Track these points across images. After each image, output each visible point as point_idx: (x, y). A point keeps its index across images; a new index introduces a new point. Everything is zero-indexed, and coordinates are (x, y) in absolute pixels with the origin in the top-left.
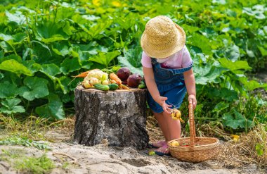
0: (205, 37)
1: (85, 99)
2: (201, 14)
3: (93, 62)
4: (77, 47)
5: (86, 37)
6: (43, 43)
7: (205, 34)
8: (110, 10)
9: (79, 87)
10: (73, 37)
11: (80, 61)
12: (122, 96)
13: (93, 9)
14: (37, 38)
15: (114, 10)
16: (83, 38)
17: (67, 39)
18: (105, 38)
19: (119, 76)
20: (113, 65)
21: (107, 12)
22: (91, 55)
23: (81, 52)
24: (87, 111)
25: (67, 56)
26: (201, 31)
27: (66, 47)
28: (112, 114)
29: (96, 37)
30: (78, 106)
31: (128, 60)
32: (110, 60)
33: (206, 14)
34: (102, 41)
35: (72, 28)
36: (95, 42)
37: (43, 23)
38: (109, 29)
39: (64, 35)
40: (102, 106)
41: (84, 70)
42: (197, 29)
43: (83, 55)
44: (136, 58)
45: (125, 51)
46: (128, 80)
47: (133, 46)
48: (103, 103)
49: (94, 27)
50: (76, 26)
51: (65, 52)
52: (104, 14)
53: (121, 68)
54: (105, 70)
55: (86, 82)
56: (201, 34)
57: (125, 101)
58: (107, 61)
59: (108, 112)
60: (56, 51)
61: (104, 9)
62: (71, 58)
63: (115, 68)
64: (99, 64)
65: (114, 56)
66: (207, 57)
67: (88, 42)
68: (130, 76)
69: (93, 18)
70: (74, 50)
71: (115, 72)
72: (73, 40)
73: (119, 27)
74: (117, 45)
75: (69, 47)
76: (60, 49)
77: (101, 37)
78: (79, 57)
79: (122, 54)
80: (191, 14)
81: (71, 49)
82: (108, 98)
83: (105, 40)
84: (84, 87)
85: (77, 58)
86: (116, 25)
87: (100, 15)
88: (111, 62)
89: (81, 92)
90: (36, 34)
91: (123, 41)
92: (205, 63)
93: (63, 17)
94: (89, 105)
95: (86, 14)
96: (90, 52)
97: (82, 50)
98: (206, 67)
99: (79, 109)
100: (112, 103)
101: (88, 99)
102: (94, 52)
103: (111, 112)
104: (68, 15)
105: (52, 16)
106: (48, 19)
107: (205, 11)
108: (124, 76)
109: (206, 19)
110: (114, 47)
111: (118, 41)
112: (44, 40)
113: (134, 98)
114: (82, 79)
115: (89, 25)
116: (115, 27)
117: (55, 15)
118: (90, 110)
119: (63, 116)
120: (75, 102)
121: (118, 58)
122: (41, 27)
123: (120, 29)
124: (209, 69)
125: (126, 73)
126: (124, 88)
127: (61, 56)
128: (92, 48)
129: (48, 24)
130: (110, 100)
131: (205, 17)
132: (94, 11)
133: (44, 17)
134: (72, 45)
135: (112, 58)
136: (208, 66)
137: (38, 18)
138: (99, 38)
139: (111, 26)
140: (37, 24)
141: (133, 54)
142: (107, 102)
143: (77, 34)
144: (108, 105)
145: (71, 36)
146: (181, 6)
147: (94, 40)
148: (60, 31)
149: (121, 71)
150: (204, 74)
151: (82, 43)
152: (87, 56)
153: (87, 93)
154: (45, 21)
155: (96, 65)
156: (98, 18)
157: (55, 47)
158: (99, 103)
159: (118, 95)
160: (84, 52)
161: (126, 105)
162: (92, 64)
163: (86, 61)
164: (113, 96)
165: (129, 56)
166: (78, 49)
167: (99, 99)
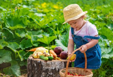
0: (109, 29)
1: (34, 65)
2: (108, 15)
3: (40, 42)
4: (30, 32)
5: (36, 26)
6: (10, 29)
7: (109, 27)
8: (52, 10)
9: (30, 58)
10: (29, 26)
11: (32, 41)
12: (56, 64)
13: (42, 9)
14: (6, 26)
15: (54, 11)
16: (35, 27)
17: (24, 28)
18: (48, 27)
19: (55, 52)
20: (52, 45)
21: (50, 12)
22: (39, 38)
23: (32, 36)
24: (35, 72)
25: (24, 38)
26: (107, 26)
27: (24, 32)
28: (50, 75)
29: (43, 27)
30: (29, 69)
31: (62, 42)
32: (50, 42)
33: (110, 15)
34: (46, 30)
35: (28, 21)
36: (42, 30)
37: (10, 17)
38: (51, 23)
39: (23, 25)
40: (44, 70)
41: (34, 47)
42: (105, 24)
43: (34, 37)
44: (66, 41)
45: (59, 36)
46: (61, 54)
47: (65, 33)
48: (45, 68)
49: (42, 21)
50: (31, 20)
51: (23, 35)
52: (48, 13)
53: (57, 47)
54: (47, 47)
55: (35, 54)
56: (107, 27)
57: (58, 67)
58: (49, 42)
59: (47, 74)
60: (18, 34)
61: (49, 10)
62: (27, 39)
63: (53, 47)
64: (43, 43)
65: (53, 39)
66: (110, 41)
67: (37, 30)
68: (62, 52)
69: (41, 15)
70: (29, 34)
71: (53, 49)
72: (28, 28)
73: (57, 22)
74: (55, 32)
75: (26, 32)
76: (20, 33)
77: (46, 27)
78: (31, 39)
79: (58, 38)
80: (102, 15)
81: (27, 34)
82: (48, 65)
83: (48, 29)
84: (33, 57)
85: (30, 40)
86: (55, 20)
87: (45, 13)
88: (51, 43)
89: (31, 61)
90: (6, 24)
91: (59, 30)
92: (109, 45)
93: (23, 14)
94: (36, 69)
95: (37, 12)
96: (39, 36)
97: (33, 34)
98: (109, 48)
99: (29, 71)
100: (50, 68)
101: (35, 65)
102: (40, 36)
103: (49, 73)
104: (26, 13)
105: (16, 14)
106: (14, 15)
107: (110, 13)
108: (58, 52)
109: (111, 19)
110: (53, 34)
111: (56, 30)
112: (11, 28)
113: (64, 66)
114: (32, 52)
115: (39, 20)
116: (54, 21)
117: (19, 13)
118: (36, 72)
119: (20, 74)
120: (27, 66)
121: (56, 40)
122: (9, 20)
123: (58, 23)
124: (111, 50)
125: (59, 50)
126: (58, 59)
127: (20, 38)
128: (39, 33)
129: (14, 18)
130: (49, 66)
131: (110, 17)
132: (42, 11)
133: (11, 14)
134: (27, 31)
135: (52, 40)
136: (110, 47)
137: (8, 14)
138: (44, 28)
139: (52, 21)
140: (7, 18)
141: (65, 38)
142: (47, 68)
143: (31, 25)
144: (48, 69)
145: (27, 26)
146: (96, 10)
147: (41, 29)
148: (21, 23)
149: (56, 48)
150: (108, 53)
151: (34, 30)
152: (37, 38)
153: (35, 61)
154: (12, 16)
155: (41, 44)
156: (44, 15)
157: (17, 32)
158: (42, 67)
159: (54, 64)
160: (34, 36)
161: (58, 69)
162: (39, 43)
163: (36, 41)
164: (51, 64)
165: (62, 40)
166: (31, 34)
167: (42, 65)
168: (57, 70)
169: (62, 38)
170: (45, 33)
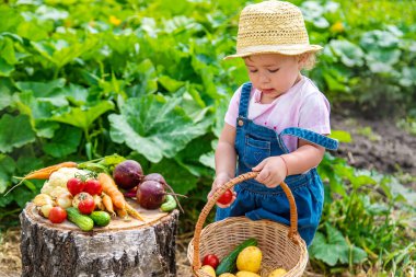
1: (44, 245)
11: (33, 123)
12: (127, 239)
22: (56, 108)
23: (35, 101)
25: (7, 109)
32: (92, 120)
36: (63, 80)
40: (84, 263)
43: (40, 105)
44: (143, 118)
45: (121, 100)
48: (85, 257)
49: (61, 52)
57: (135, 248)
79: (117, 111)
81: (16, 97)
82: (99, 246)
84: (41, 214)
85: (27, 117)
89: (36, 229)
94: (54, 260)
96: (55, 101)
97: (36, 96)
100: (106, 256)
101: (51, 246)
102: (59, 100)
103: (104, 275)
113: (154, 241)
118: (56, 270)
121: (112, 118)
125: (133, 175)
126: (131, 215)
128: (56, 91)
130: (104, 250)
135: (96, 116)
141: (138, 108)
142: (95, 255)
144: (97, 261)
145: (16, 66)
149: (123, 169)
152: (48, 109)
158: (77, 256)
159: (120, 239)
160: (41, 99)
161: (136, 258)
162: (58, 126)
163: (46, 119)
164: (108, 241)
165: (129, 114)
166: (29, 95)
167: (76, 249)
168: (132, 259)
169: (131, 109)
170: (72, 86)
